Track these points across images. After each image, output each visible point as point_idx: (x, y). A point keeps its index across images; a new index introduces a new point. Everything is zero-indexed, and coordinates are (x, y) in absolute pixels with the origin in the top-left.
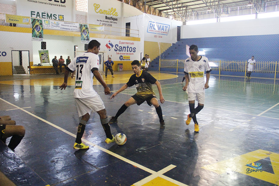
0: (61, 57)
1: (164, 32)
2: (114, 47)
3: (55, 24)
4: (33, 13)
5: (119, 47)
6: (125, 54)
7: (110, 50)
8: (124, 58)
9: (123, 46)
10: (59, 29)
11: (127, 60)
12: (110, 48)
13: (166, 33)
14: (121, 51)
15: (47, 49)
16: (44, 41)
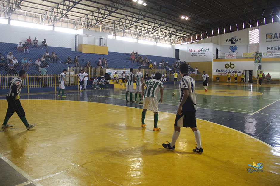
0: (268, 74)
3: (270, 54)
4: (269, 48)
10: (273, 57)
15: (262, 69)
16: (261, 64)
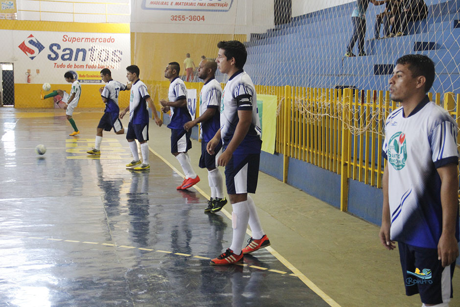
1: (213, 5)
2: (46, 51)
5: (62, 49)
6: (82, 66)
7: (32, 58)
8: (80, 76)
9: (74, 46)
11: (90, 81)
12: (32, 52)
13: (222, 5)
14: (70, 59)
